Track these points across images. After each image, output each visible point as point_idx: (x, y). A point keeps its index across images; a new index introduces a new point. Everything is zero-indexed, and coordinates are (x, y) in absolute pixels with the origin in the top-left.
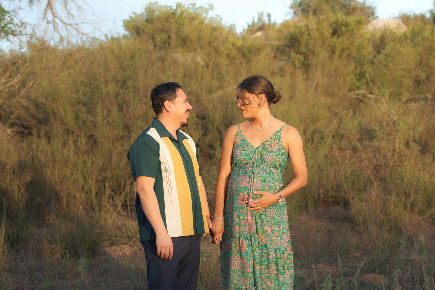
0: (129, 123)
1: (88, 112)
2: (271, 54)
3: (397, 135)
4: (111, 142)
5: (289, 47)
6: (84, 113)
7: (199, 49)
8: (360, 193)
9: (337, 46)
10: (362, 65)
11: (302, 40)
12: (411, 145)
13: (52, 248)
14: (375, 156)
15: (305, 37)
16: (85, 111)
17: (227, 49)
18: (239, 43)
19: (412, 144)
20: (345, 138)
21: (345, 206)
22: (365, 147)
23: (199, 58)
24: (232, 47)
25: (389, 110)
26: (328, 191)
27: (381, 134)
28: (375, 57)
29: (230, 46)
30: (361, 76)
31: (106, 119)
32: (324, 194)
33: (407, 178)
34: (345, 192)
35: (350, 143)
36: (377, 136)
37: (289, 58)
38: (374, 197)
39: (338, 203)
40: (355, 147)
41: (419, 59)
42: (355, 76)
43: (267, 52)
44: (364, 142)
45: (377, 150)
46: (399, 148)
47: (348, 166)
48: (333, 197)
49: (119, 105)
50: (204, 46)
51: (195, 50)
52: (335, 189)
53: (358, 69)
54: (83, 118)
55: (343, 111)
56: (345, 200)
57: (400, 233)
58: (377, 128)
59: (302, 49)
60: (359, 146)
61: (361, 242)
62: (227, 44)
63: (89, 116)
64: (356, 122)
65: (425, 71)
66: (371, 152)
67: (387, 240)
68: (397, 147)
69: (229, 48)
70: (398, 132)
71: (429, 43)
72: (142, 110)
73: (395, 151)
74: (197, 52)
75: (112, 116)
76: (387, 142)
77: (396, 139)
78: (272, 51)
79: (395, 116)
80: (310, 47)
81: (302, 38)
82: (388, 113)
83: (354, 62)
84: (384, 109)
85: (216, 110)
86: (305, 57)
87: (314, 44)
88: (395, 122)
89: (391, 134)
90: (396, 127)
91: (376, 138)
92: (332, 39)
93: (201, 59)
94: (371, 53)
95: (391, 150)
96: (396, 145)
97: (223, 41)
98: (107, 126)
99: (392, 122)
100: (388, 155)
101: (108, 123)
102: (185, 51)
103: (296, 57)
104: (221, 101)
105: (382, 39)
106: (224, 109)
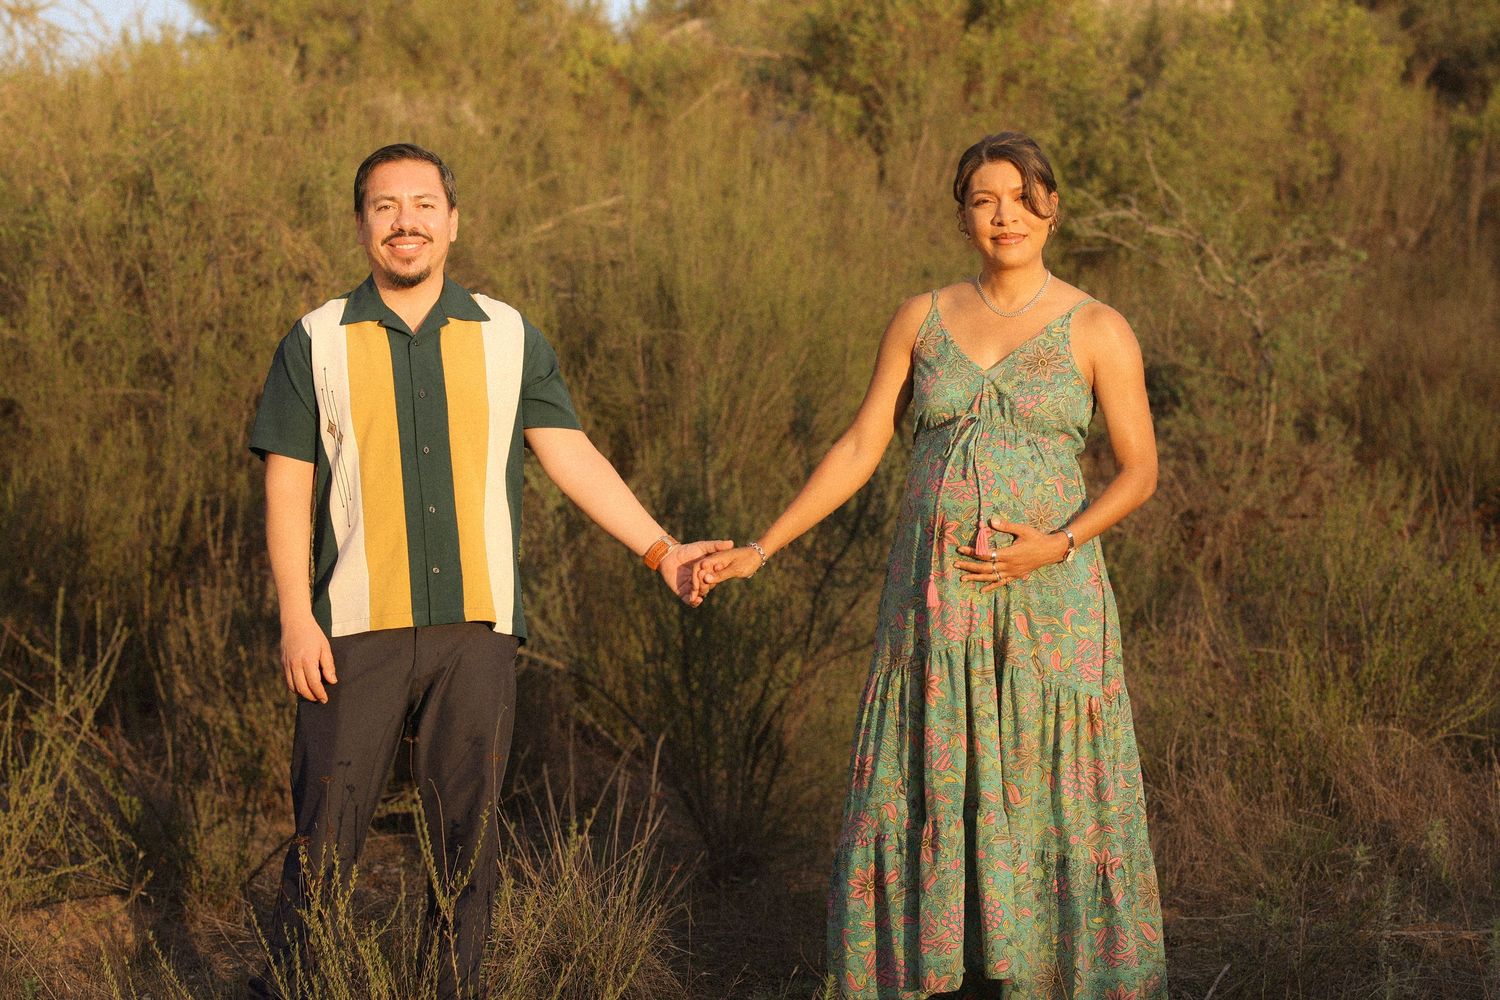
0: (167, 349)
2: (738, 94)
3: (1269, 390)
4: (86, 428)
5: (806, 67)
7: (467, 77)
9: (986, 59)
10: (1086, 126)
11: (854, 39)
12: (1320, 426)
15: (865, 27)
17: (573, 75)
18: (619, 55)
19: (1327, 424)
23: (467, 109)
24: (592, 70)
25: (1235, 287)
27: (1205, 383)
28: (1135, 93)
29: (584, 66)
30: (1082, 169)
31: (67, 335)
36: (1190, 393)
37: (807, 107)
38: (1201, 647)
41: (1291, 107)
43: (725, 84)
45: (1191, 455)
46: (1276, 441)
49: (128, 280)
50: (485, 67)
51: (453, 79)
53: (1074, 142)
58: (1190, 362)
59: (857, 72)
62: (572, 55)
65: (1317, 152)
68: (1270, 437)
69: (581, 72)
70: (1271, 375)
71: (1328, 48)
72: (222, 295)
73: (1261, 454)
74: (459, 88)
75: (94, 320)
76: (1229, 415)
77: (1264, 405)
78: (743, 82)
79: (1259, 313)
80: (887, 65)
81: (856, 33)
82: (1230, 297)
83: (1059, 116)
84: (1214, 283)
85: (532, 291)
86: (866, 106)
87: (898, 53)
88: (1259, 336)
89: (1243, 386)
90: (1262, 357)
91: (1183, 401)
92: (968, 37)
93: (477, 110)
94: (1118, 82)
95: (1245, 448)
96: (1263, 428)
97: (560, 47)
98: (71, 361)
99: (1249, 335)
100: (1232, 471)
101: (79, 352)
102: (416, 84)
103: (833, 105)
104: (553, 258)
105: (1151, 37)
106: (565, 291)
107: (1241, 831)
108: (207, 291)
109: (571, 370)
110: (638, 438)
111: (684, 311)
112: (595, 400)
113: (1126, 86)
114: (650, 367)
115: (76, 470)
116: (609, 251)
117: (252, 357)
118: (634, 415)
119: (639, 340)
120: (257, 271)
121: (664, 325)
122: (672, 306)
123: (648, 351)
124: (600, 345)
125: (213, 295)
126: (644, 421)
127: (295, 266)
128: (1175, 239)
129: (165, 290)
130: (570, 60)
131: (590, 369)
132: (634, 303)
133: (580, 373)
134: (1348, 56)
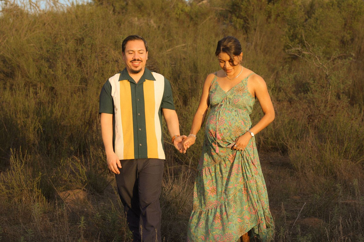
0: (87, 76)
1: (50, 67)
2: (215, 19)
3: (329, 88)
4: (70, 93)
5: (230, 12)
6: (46, 67)
7: (152, 14)
8: (298, 141)
9: (272, 11)
10: (295, 27)
11: (242, 6)
12: (341, 97)
13: (10, 193)
14: (309, 107)
15: (244, 3)
16: (47, 66)
17: (177, 14)
18: (187, 9)
20: (282, 91)
21: (283, 152)
22: (300, 99)
23: (152, 22)
24: (181, 12)
25: (322, 65)
26: (268, 139)
27: (315, 86)
28: (306, 20)
29: (179, 12)
30: (293, 37)
31: (65, 73)
32: (263, 141)
33: (340, 126)
34: (283, 139)
35: (286, 95)
36: (311, 89)
37: (231, 22)
38: (309, 144)
39: (277, 150)
40: (291, 98)
41: (344, 23)
42: (289, 37)
43: (212, 16)
44: (299, 95)
45: (311, 102)
46: (331, 100)
47: (286, 116)
48: (272, 144)
49: (78, 61)
50: (156, 12)
51: (149, 14)
52: (274, 137)
53: (292, 31)
54: (45, 72)
55: (280, 67)
56: (283, 147)
57: (335, 177)
58: (312, 82)
59: (243, 14)
60: (295, 97)
61: (300, 186)
63: (51, 70)
64: (292, 76)
65: (349, 33)
66: (305, 103)
67: (324, 184)
68: (329, 98)
69: (178, 13)
70: (330, 85)
71: (353, 9)
72: (99, 65)
73: (327, 102)
74: (150, 16)
75: (71, 70)
76: (320, 94)
77: (328, 92)
78: (216, 16)
79: (327, 71)
80: (249, 12)
81: (242, 4)
82: (321, 68)
83: (288, 24)
84: (317, 65)
85: (166, 65)
86: (245, 21)
87: (252, 9)
88: (327, 76)
89: (323, 87)
90: (328, 81)
91: (310, 90)
92: (269, 6)
93: (154, 22)
94: (303, 17)
95: (324, 101)
96: (328, 97)
97: (174, 7)
98: (66, 79)
99: (325, 76)
100: (320, 106)
101: (68, 77)
102: (141, 16)
103: (237, 21)
104: (171, 57)
105: (312, 6)
106: (173, 65)
107: (314, 181)
108: (96, 64)
109: (174, 82)
110: (189, 97)
111: (199, 70)
112: (179, 89)
113: (304, 18)
114: (192, 81)
115: (68, 102)
116: (183, 56)
117: (105, 78)
118: (188, 92)
119: (189, 76)
120: (106, 60)
121: (195, 73)
122: (196, 68)
123: (191, 78)
124: (181, 77)
125: (97, 65)
126: (190, 94)
127: (114, 58)
128: (309, 55)
129: (87, 63)
130: (176, 10)
131: (178, 82)
132: (188, 67)
133: (176, 83)
134: (358, 11)
